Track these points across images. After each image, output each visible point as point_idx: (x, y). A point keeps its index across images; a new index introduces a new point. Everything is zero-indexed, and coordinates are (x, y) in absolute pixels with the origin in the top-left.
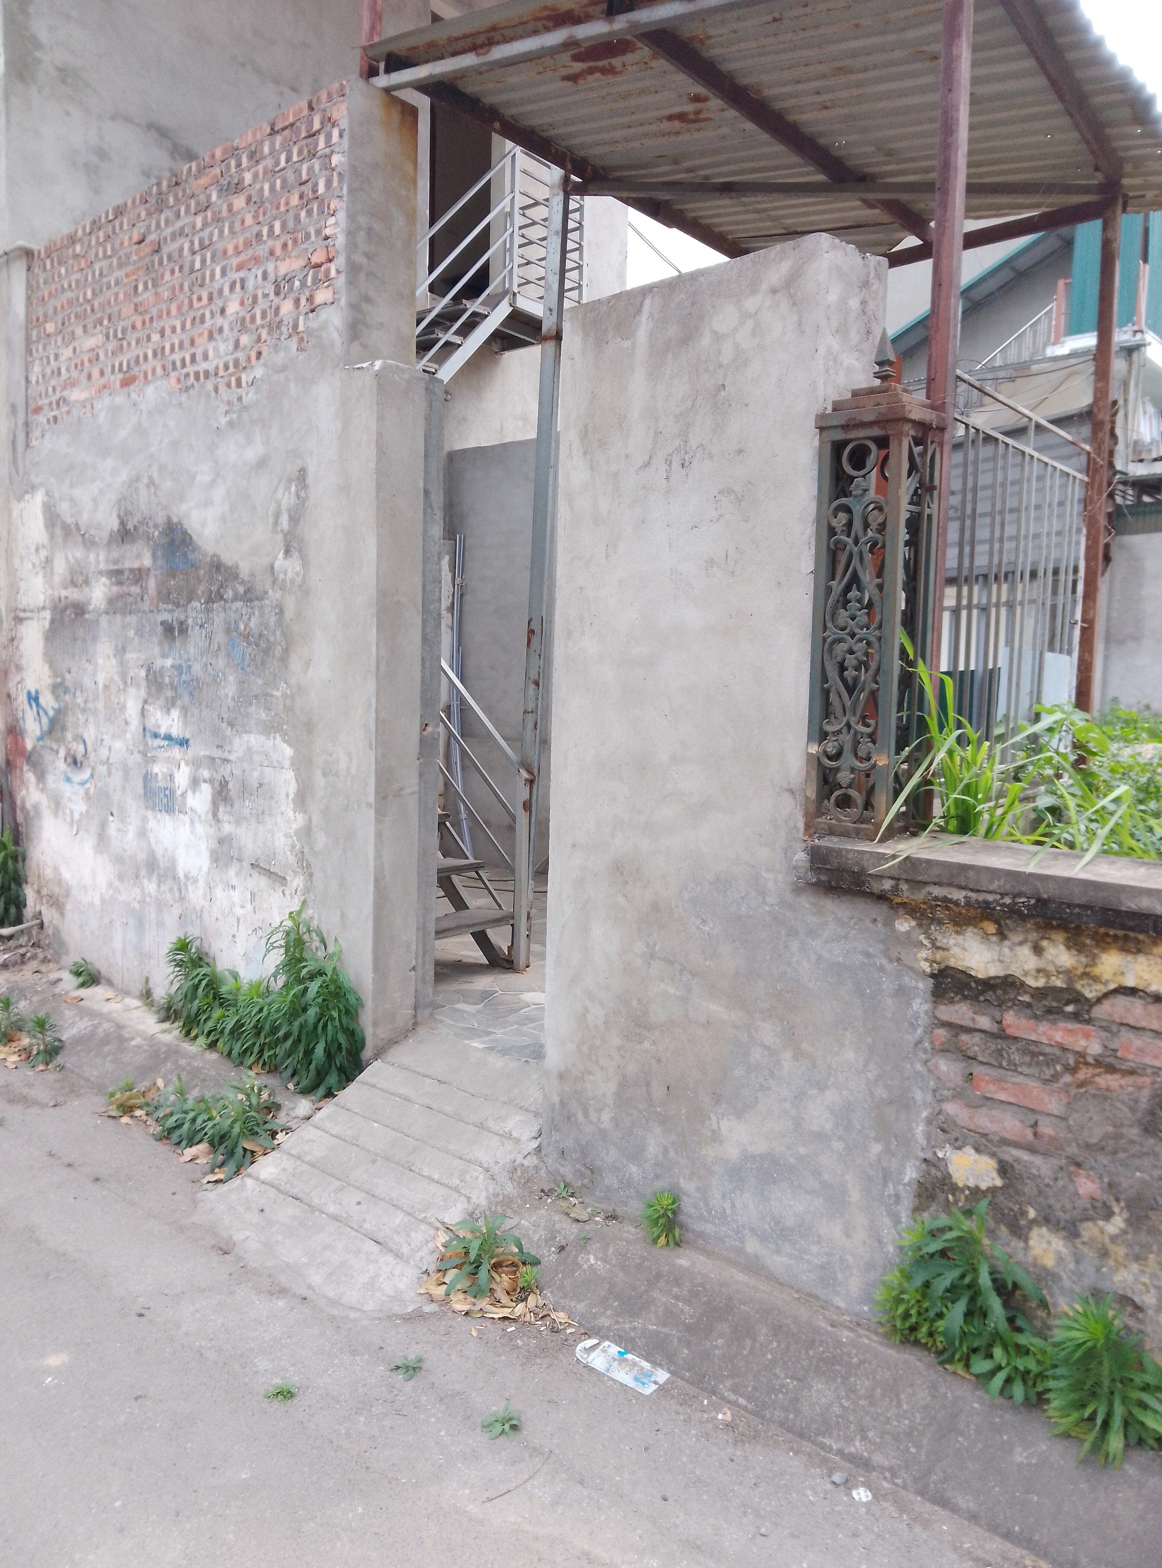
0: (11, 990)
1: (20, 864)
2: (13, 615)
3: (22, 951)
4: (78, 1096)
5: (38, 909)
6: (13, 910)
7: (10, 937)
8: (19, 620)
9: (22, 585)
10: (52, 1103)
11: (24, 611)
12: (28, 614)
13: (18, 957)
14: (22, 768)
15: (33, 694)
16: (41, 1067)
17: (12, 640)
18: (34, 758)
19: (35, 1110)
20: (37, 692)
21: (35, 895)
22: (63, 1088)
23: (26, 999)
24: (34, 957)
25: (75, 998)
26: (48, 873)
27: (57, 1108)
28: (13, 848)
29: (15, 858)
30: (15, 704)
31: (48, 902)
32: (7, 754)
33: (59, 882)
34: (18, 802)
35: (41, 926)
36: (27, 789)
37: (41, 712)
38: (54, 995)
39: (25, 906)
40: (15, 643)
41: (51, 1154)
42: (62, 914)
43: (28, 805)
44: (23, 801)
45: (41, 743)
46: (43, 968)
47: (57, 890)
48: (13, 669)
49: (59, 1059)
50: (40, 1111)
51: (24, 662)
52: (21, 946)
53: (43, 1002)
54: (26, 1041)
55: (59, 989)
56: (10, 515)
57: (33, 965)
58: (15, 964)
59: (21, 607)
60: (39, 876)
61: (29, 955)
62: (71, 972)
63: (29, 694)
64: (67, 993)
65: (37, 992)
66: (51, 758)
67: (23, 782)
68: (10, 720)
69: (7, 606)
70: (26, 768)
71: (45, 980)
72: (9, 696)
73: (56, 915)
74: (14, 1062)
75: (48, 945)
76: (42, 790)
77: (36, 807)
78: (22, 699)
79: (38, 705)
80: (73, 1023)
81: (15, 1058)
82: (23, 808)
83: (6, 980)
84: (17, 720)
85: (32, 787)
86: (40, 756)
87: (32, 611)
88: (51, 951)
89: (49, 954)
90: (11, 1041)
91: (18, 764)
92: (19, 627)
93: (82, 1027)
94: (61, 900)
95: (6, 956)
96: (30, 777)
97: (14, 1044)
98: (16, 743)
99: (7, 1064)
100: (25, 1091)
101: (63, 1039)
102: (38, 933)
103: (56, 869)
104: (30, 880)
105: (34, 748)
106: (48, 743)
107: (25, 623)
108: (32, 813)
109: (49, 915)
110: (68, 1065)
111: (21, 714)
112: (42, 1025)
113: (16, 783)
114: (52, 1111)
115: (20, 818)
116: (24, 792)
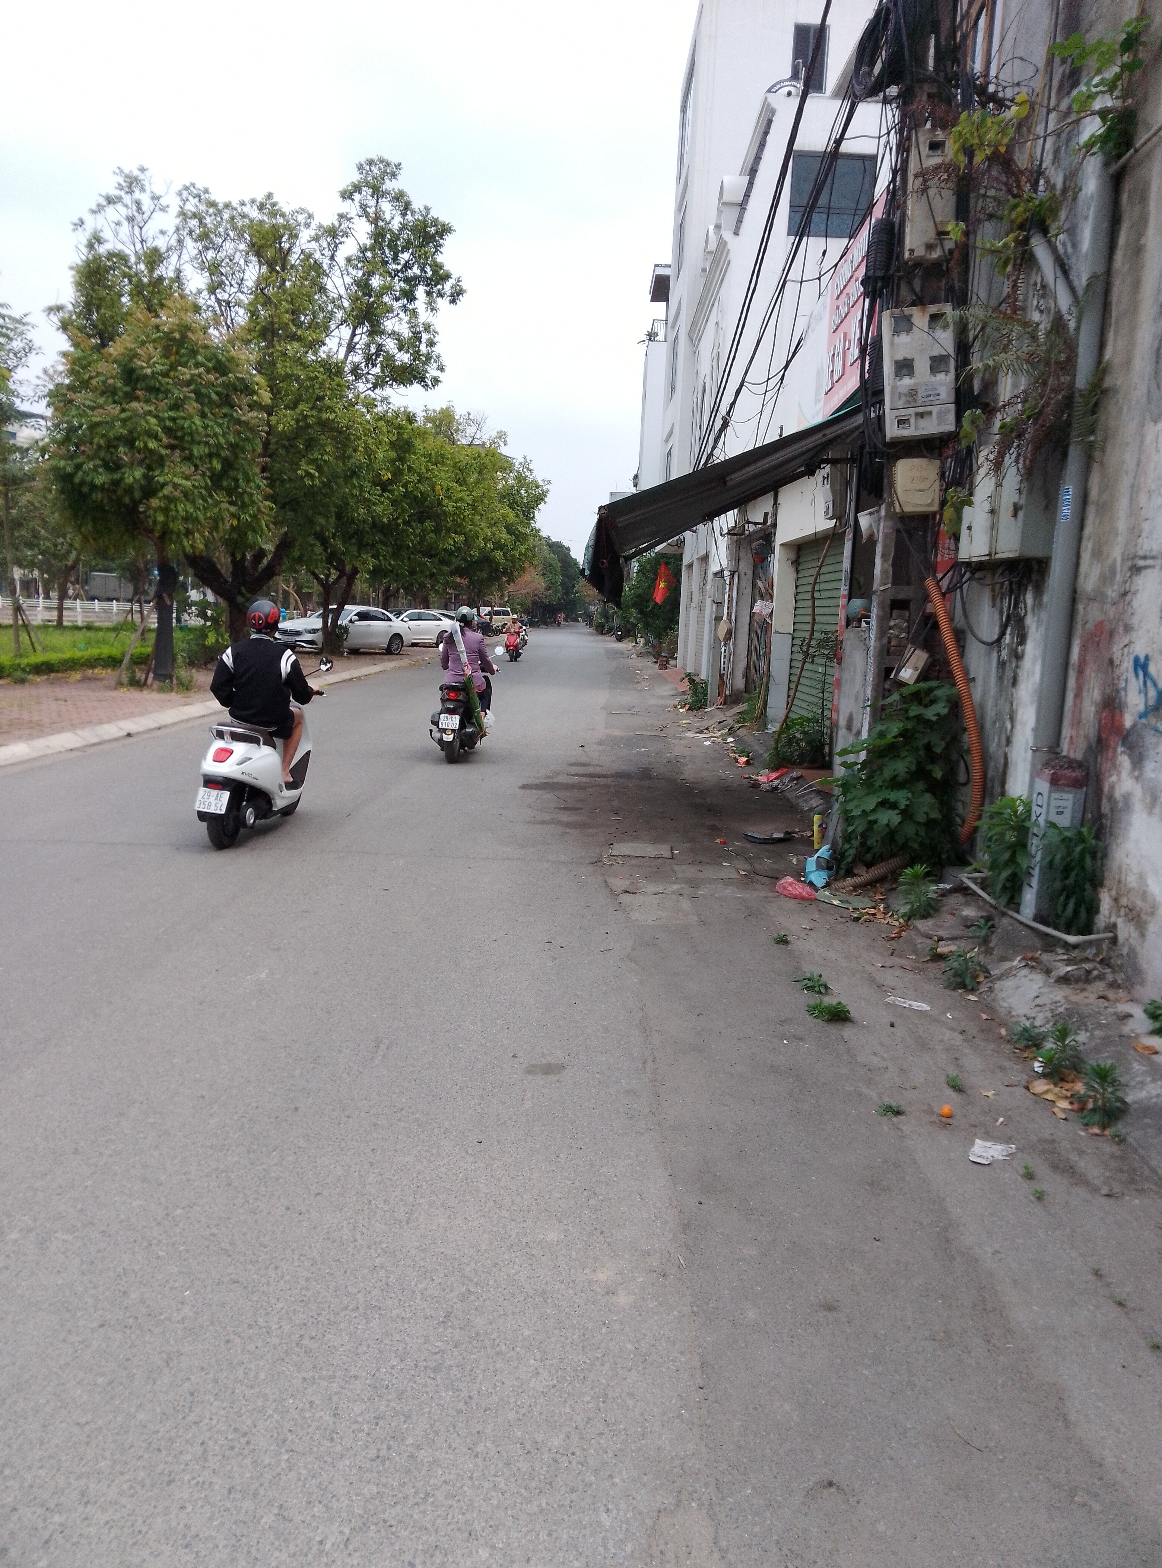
0: (1070, 1013)
1: (1099, 863)
2: (1129, 563)
3: (1087, 966)
4: (1141, 1191)
5: (1113, 919)
6: (1083, 914)
7: (1075, 946)
8: (1136, 570)
9: (1146, 526)
10: (1105, 1191)
11: (1144, 558)
12: (1149, 562)
13: (1082, 972)
14: (1115, 749)
15: (1142, 659)
16: (1096, 1130)
17: (1125, 594)
18: (1132, 738)
19: (1082, 1192)
20: (1147, 658)
21: (1112, 903)
22: (1121, 1171)
23: (1087, 1030)
24: (1100, 977)
25: (1147, 1048)
26: (1131, 880)
27: (1112, 1201)
28: (1093, 842)
29: (1094, 855)
30: (1117, 672)
31: (1126, 915)
32: (1099, 731)
33: (1144, 895)
34: (1106, 789)
35: (1114, 941)
36: (1119, 775)
37: (1149, 683)
38: (1121, 1036)
39: (1097, 912)
40: (1128, 598)
41: (1097, 1274)
42: (1142, 935)
43: (1117, 795)
44: (1112, 788)
45: (1144, 721)
46: (1111, 994)
47: (1139, 903)
48: (1121, 630)
49: (1120, 1127)
50: (1088, 1196)
51: (1135, 621)
52: (1087, 960)
53: (1107, 1042)
54: (1080, 1087)
55: (1128, 1028)
56: (1142, 442)
57: (1099, 987)
58: (1078, 980)
59: (1141, 553)
60: (1120, 882)
61: (1095, 973)
62: (1145, 1011)
63: (1136, 660)
64: (1137, 1036)
65: (1100, 1026)
66: (1154, 740)
67: (1114, 766)
68: (1108, 691)
69: (1123, 554)
70: (1120, 749)
71: (1110, 1010)
72: (1111, 662)
73: (1135, 934)
74: (1064, 1110)
75: (1121, 967)
76: (1137, 779)
77: (1127, 798)
78: (1126, 666)
79: (1146, 674)
80: (1142, 1083)
81: (1064, 1104)
82: (1111, 797)
83: (1066, 998)
84: (1118, 691)
85: (1125, 774)
86: (1140, 736)
87: (1153, 558)
88: (1122, 975)
89: (1120, 978)
90: (1062, 1080)
91: (1112, 744)
92: (1135, 578)
93: (1154, 1093)
94: (1144, 917)
95: (1069, 969)
96: (1124, 761)
97: (1068, 1086)
98: (1113, 718)
99: (1056, 1110)
100: (1074, 1158)
101: (1129, 1099)
102: (1110, 949)
103: (1141, 877)
104: (1107, 883)
105: (1134, 726)
106: (1153, 721)
107: (1143, 573)
108: (1121, 805)
109: (1125, 931)
110: (1130, 1140)
111: (1123, 685)
112: (1104, 1076)
113: (1106, 766)
114: (1103, 1200)
115: (1105, 808)
116: (1114, 778)
